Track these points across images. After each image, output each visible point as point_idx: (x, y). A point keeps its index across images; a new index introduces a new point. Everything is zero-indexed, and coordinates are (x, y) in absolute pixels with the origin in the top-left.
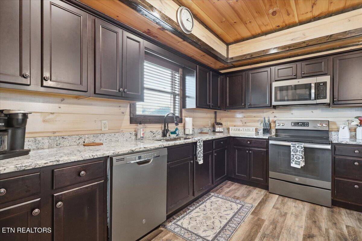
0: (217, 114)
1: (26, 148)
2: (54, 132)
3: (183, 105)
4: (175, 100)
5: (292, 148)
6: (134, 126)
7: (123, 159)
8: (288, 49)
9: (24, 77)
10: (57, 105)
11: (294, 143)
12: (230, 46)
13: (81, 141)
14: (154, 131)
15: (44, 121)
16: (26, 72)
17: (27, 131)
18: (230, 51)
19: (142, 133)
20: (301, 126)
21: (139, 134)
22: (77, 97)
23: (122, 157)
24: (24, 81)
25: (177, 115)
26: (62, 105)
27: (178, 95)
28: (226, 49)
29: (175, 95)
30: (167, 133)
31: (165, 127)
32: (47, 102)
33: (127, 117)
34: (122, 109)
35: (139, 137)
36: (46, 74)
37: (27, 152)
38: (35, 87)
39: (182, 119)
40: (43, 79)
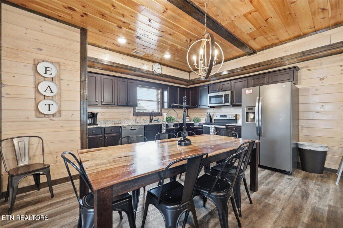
0: (189, 111)
1: (97, 123)
2: (105, 119)
3: (163, 107)
4: (158, 105)
5: (211, 128)
6: (135, 117)
7: (125, 128)
8: (214, 76)
9: (96, 102)
10: (105, 109)
11: (211, 125)
12: (191, 73)
13: (114, 122)
14: (145, 119)
15: (102, 115)
16: (97, 101)
17: (97, 118)
18: (191, 76)
19: (138, 120)
20: (224, 117)
21: (137, 121)
22: (112, 107)
23: (125, 127)
24: (96, 103)
25: (159, 112)
26: (107, 109)
27: (160, 102)
28: (188, 75)
29: (158, 102)
30: (152, 121)
31: (151, 117)
32: (102, 109)
33: (132, 113)
34: (130, 110)
35: (137, 122)
36: (102, 101)
37: (98, 124)
38: (99, 104)
39: (162, 114)
40: (101, 102)
